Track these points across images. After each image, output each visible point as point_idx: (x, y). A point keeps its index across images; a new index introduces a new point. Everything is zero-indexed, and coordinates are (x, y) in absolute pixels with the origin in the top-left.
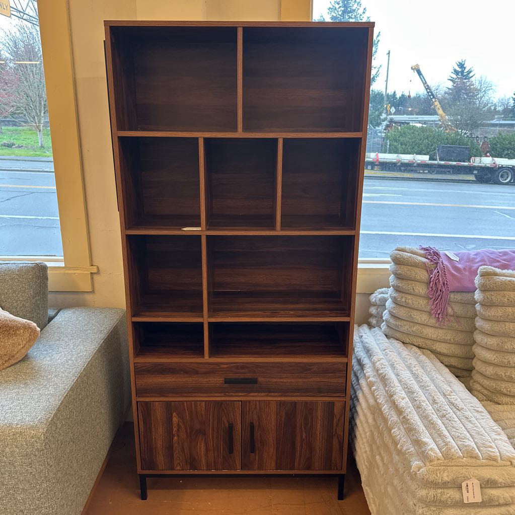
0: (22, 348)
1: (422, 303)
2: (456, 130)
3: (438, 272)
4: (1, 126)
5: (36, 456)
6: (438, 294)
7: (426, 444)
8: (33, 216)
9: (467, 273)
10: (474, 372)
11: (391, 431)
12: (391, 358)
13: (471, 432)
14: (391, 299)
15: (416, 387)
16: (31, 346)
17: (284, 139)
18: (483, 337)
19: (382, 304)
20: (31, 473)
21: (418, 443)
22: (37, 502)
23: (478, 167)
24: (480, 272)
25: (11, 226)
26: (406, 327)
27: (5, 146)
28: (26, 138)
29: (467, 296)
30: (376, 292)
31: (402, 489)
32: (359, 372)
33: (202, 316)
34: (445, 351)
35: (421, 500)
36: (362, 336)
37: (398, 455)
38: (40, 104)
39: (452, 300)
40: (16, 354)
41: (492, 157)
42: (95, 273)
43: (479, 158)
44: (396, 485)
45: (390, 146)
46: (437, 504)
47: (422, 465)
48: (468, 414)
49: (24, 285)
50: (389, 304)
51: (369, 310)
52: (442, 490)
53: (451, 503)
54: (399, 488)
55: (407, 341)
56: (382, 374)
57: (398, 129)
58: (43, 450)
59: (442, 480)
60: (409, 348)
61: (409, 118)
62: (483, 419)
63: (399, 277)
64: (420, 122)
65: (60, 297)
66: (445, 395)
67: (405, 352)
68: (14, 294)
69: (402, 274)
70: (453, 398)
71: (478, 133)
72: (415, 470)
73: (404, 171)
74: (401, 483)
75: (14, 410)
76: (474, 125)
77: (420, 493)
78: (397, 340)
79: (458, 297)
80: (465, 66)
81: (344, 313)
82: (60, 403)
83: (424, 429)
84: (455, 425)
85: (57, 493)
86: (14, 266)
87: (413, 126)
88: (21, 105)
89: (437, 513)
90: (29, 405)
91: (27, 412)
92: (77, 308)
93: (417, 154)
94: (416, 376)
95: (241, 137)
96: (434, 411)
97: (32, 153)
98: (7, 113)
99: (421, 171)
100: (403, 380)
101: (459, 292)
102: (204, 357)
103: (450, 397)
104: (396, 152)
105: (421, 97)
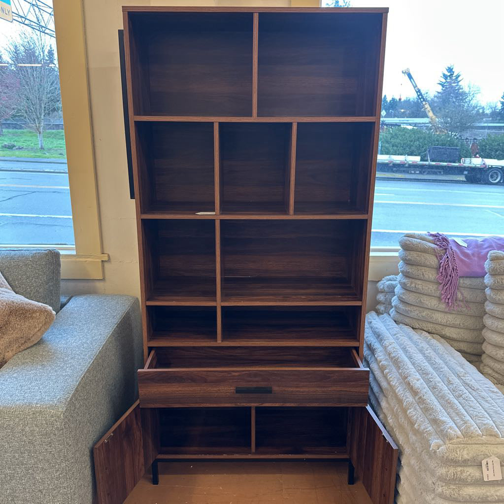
0: (39, 330)
1: (432, 288)
2: (446, 132)
3: (448, 257)
4: (2, 129)
5: (55, 435)
6: (447, 279)
7: (445, 422)
8: (34, 214)
9: (476, 259)
10: (484, 356)
11: (407, 411)
12: (402, 342)
13: (488, 411)
14: (400, 285)
15: (430, 369)
16: (46, 329)
17: (298, 123)
18: (493, 321)
19: (391, 290)
20: (51, 452)
21: (435, 422)
22: (56, 482)
23: (468, 167)
24: (490, 256)
25: (13, 224)
26: (415, 313)
27: (6, 147)
28: (26, 140)
29: (476, 281)
30: (383, 279)
31: (420, 468)
32: (370, 357)
33: (216, 301)
34: (455, 336)
35: (441, 479)
36: (371, 322)
37: (415, 435)
38: (41, 106)
39: (461, 285)
40: (32, 337)
41: (482, 158)
42: (106, 261)
43: (469, 159)
44: (414, 465)
45: (382, 147)
46: (457, 482)
47: (441, 443)
48: (484, 394)
49: (37, 271)
50: (398, 289)
51: (376, 297)
52: (462, 468)
53: (471, 481)
54: (417, 468)
55: (417, 326)
56: (394, 357)
57: (389, 131)
58: (62, 429)
59: (462, 458)
60: (419, 333)
61: (400, 121)
62: (499, 399)
63: (407, 262)
64: (410, 124)
65: (71, 285)
66: (460, 377)
67: (415, 336)
68: (28, 280)
69: (411, 260)
70: (468, 379)
71: (467, 135)
72: (434, 449)
73: (396, 172)
74: (418, 463)
75: (33, 390)
76: (463, 127)
77: (440, 472)
78: (407, 325)
79: (468, 282)
80: (453, 70)
81: (355, 298)
82: (77, 383)
83: (442, 408)
84: (472, 404)
85: (75, 474)
86: (27, 253)
87: (404, 128)
88: (22, 108)
89: (457, 491)
90: (47, 385)
91: (46, 392)
92: (88, 295)
93: (408, 155)
94: (428, 359)
95: (255, 121)
96: (449, 392)
97: (32, 154)
98: (8, 116)
99: (413, 172)
100: (416, 363)
101: (468, 277)
102: (216, 341)
103: (465, 378)
104: (387, 153)
105: (411, 100)
